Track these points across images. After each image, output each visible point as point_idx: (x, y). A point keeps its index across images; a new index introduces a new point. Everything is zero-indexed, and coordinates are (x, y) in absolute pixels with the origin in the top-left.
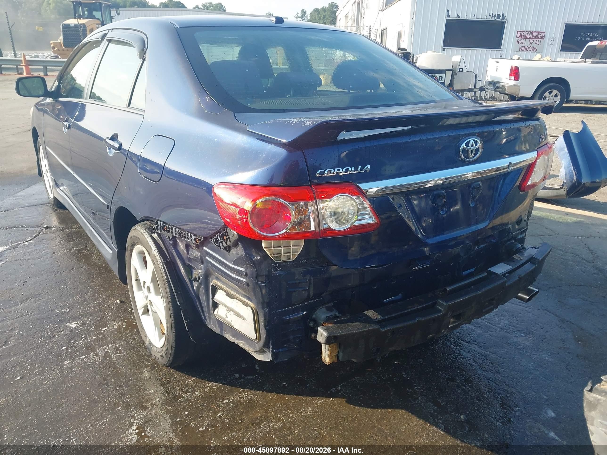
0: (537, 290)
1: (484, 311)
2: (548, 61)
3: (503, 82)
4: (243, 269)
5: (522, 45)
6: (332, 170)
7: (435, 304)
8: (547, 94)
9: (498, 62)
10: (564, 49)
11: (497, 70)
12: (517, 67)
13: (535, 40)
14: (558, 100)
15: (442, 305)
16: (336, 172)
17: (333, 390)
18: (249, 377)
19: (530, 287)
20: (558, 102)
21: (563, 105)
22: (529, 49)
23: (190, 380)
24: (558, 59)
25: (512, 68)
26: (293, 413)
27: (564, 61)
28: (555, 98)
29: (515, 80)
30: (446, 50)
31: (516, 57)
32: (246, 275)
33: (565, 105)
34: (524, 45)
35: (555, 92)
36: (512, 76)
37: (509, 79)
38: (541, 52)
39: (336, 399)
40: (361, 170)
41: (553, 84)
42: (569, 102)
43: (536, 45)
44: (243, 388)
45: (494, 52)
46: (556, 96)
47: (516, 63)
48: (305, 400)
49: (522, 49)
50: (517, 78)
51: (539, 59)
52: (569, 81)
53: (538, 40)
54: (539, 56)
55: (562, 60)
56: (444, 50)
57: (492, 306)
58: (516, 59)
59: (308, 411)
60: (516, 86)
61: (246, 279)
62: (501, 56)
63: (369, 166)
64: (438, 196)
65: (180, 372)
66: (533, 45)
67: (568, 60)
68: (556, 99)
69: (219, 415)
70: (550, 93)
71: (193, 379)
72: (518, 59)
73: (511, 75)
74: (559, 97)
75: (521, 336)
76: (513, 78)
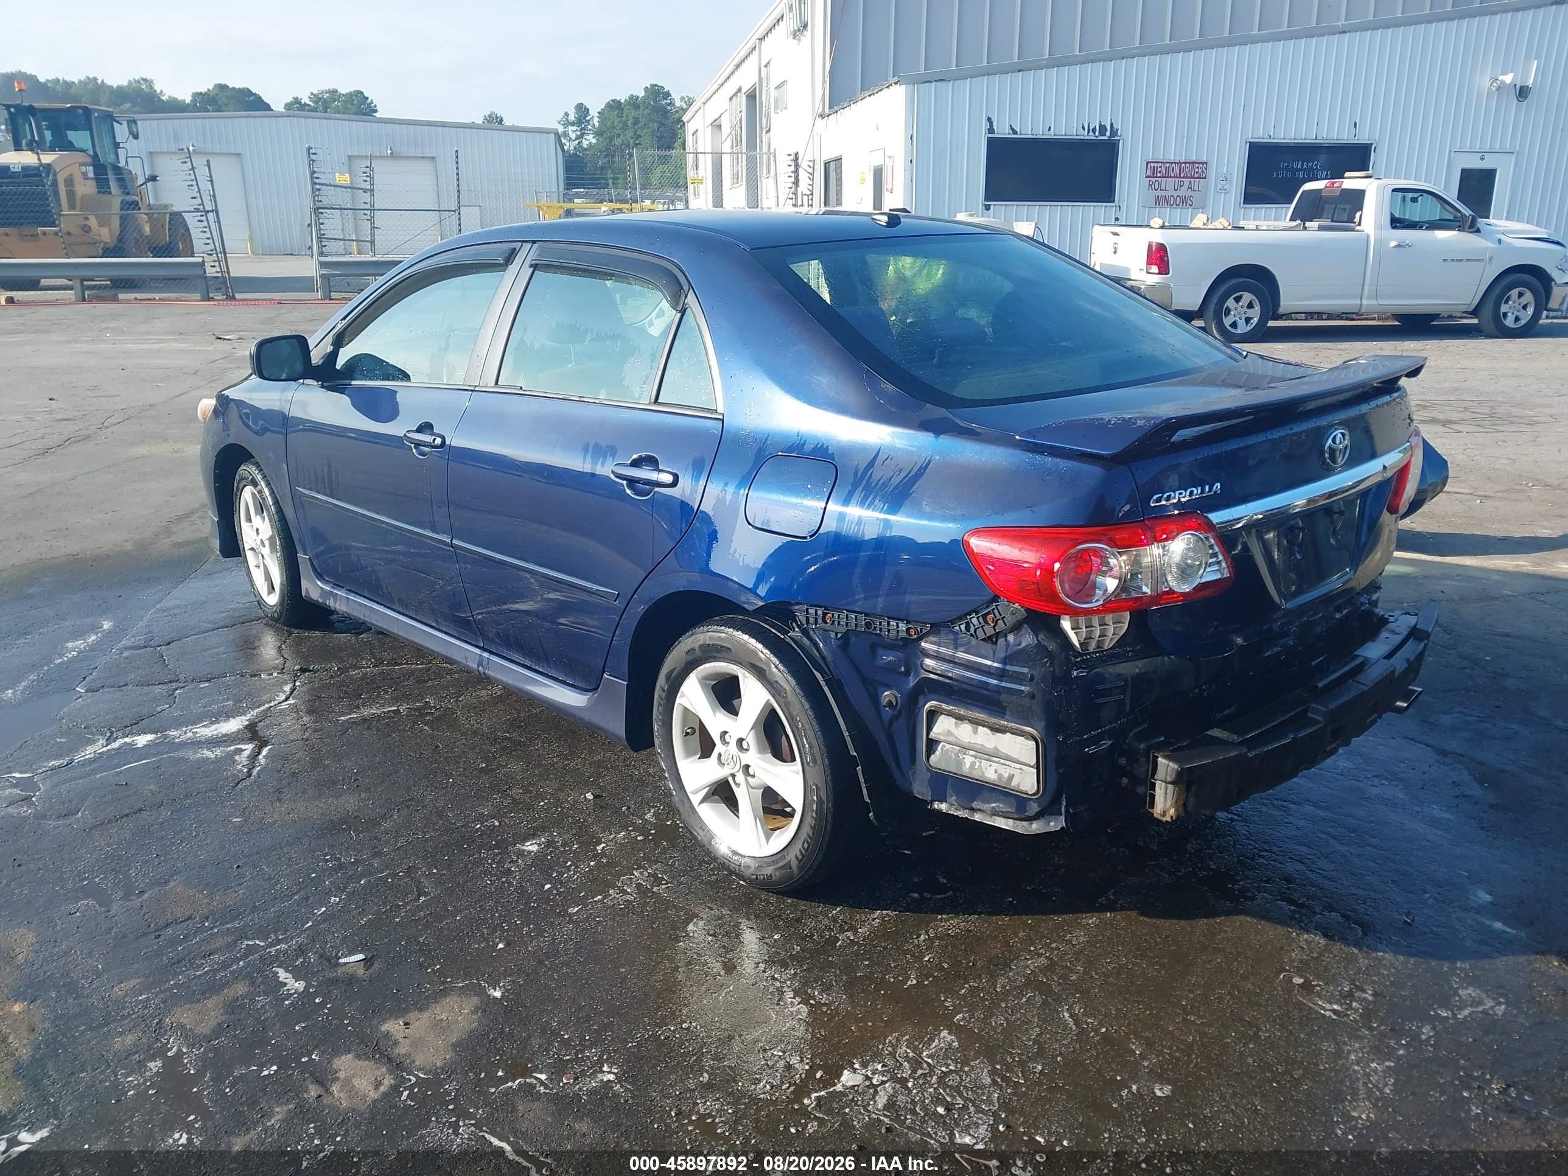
0: (1420, 689)
1: (1368, 721)
2: (1225, 229)
3: (1132, 278)
4: (1025, 670)
5: (1159, 193)
6: (1172, 494)
7: (1306, 710)
8: (1230, 303)
9: (1116, 234)
10: (1251, 197)
11: (1115, 252)
12: (1162, 244)
13: (1187, 181)
14: (1255, 314)
15: (1317, 712)
16: (1177, 495)
17: (1103, 900)
18: (938, 896)
19: (1410, 687)
20: (1256, 320)
21: (1268, 325)
22: (1175, 201)
23: (834, 912)
24: (1242, 224)
25: (1150, 246)
26: (1055, 941)
27: (1257, 229)
28: (1249, 311)
29: (1159, 274)
30: (992, 207)
31: (1156, 222)
32: (1032, 678)
33: (1271, 323)
34: (1164, 193)
35: (1247, 297)
36: (1152, 264)
37: (1148, 273)
38: (1203, 208)
39: (1116, 913)
40: (1210, 491)
41: (1241, 280)
42: (1277, 317)
43: (1190, 193)
44: (941, 914)
45: (1099, 209)
46: (1250, 306)
47: (1157, 236)
48: (1064, 920)
49: (1161, 201)
50: (1164, 269)
51: (1204, 224)
52: (1274, 273)
53: (1192, 180)
54: (1200, 219)
55: (1251, 224)
56: (988, 208)
57: (1376, 715)
58: (1158, 226)
59: (1079, 937)
60: (1163, 287)
61: (1030, 686)
62: (1117, 219)
63: (1218, 484)
64: (1292, 529)
65: (807, 901)
66: (1184, 192)
67: (1263, 225)
68: (1250, 313)
69: (926, 959)
70: (1238, 300)
71: (838, 909)
72: (1163, 227)
73: (1150, 262)
74: (1257, 308)
75: (1383, 784)
76: (1155, 269)
